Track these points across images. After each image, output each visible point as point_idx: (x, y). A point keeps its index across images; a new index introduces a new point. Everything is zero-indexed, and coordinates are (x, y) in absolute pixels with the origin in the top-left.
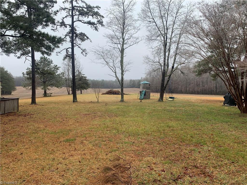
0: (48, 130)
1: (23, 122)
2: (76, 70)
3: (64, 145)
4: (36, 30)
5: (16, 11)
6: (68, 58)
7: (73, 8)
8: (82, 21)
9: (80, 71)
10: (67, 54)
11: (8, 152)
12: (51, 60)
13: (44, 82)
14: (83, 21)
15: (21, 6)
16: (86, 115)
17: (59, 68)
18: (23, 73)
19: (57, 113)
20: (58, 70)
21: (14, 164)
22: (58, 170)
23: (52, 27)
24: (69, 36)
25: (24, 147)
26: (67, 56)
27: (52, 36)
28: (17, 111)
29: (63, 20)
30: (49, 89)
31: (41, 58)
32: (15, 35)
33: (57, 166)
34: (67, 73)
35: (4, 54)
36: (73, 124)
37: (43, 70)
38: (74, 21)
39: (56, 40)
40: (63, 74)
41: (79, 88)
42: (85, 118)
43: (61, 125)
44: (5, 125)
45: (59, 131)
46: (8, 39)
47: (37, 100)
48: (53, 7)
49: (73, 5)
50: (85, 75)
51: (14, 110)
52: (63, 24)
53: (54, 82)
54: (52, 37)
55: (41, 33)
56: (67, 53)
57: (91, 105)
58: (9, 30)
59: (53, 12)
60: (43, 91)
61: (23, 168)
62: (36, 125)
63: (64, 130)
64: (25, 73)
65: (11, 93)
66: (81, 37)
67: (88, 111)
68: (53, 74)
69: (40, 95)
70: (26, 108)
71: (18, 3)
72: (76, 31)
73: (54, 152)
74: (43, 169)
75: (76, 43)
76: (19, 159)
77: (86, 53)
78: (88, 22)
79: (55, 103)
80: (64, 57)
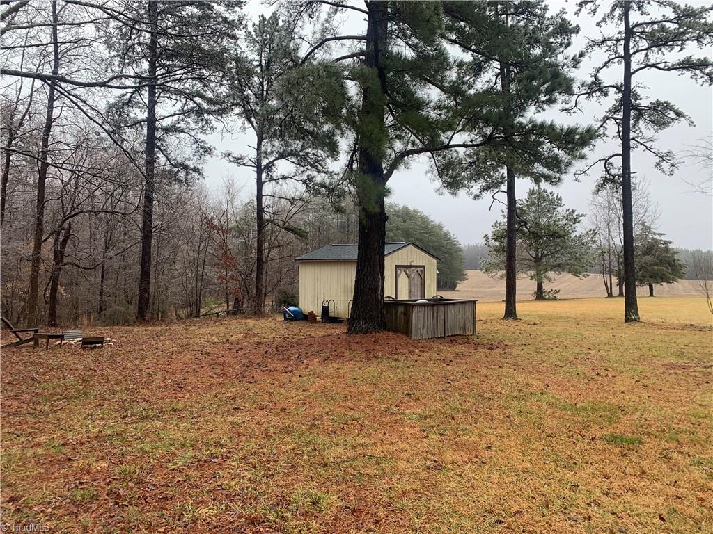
0: (553, 397)
1: (487, 363)
2: (635, 219)
3: (604, 451)
4: (521, 119)
5: (475, 80)
6: (610, 185)
7: (629, 33)
8: (659, 65)
9: (647, 224)
10: (608, 175)
11: (459, 436)
12: (557, 197)
13: (538, 260)
14: (662, 66)
15: (486, 65)
16: (673, 366)
17: (580, 218)
18: (486, 236)
19: (577, 351)
20: (577, 224)
21: (475, 472)
22: (592, 522)
23: (565, 102)
24: (615, 119)
25: (494, 430)
26: (606, 180)
27: (566, 127)
28: (472, 333)
29: (596, 77)
30: (550, 280)
31: (532, 193)
32: (472, 141)
33: (587, 509)
34: (604, 233)
35: (446, 191)
36: (629, 390)
37: (537, 225)
38: (632, 71)
39: (577, 137)
40: (593, 234)
41: (644, 277)
42: (672, 379)
43: (592, 390)
44: (448, 365)
45: (585, 405)
46: (455, 155)
47: (520, 308)
48: (568, 45)
49: (631, 23)
50: (664, 234)
51: (465, 330)
52: (596, 87)
53: (564, 258)
54: (565, 131)
55: (535, 126)
56: (607, 171)
57: (690, 337)
58: (460, 131)
59: (568, 62)
60: (533, 285)
61: (494, 487)
62: (521, 378)
63: (602, 405)
64: (490, 235)
65: (455, 286)
66: (655, 116)
67: (682, 356)
68: (563, 236)
69: (525, 294)
70: (492, 328)
71: (479, 59)
72: (638, 102)
73: (575, 464)
74: (547, 506)
75: (638, 137)
76: (484, 460)
77: (673, 165)
78: (683, 61)
79: (569, 320)
80: (596, 184)
